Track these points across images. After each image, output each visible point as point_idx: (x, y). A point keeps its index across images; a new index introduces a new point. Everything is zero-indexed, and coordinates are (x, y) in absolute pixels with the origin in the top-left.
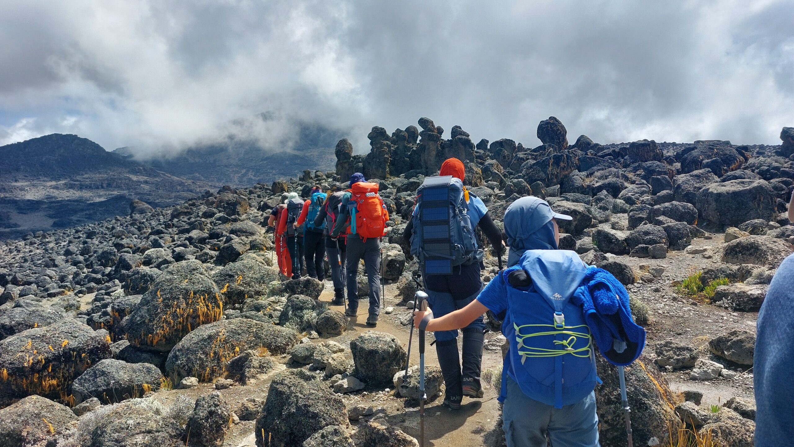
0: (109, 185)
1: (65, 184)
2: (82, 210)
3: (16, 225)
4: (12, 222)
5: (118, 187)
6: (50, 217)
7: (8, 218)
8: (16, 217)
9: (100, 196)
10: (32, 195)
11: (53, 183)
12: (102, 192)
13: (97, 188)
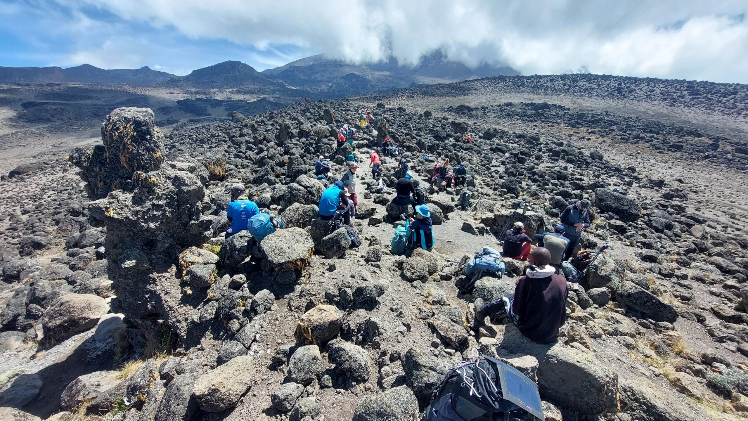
0: (259, 92)
1: (236, 91)
2: (243, 107)
3: (209, 115)
4: (208, 112)
5: (264, 93)
6: (227, 110)
7: (206, 110)
8: (210, 110)
9: (254, 98)
10: (219, 97)
11: (231, 90)
12: (255, 96)
13: (253, 93)
